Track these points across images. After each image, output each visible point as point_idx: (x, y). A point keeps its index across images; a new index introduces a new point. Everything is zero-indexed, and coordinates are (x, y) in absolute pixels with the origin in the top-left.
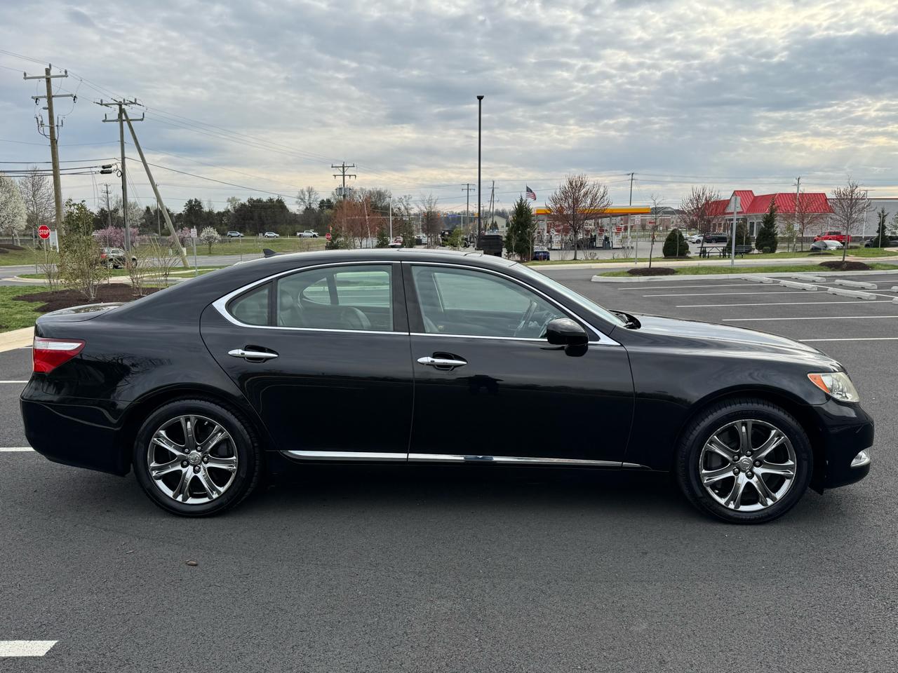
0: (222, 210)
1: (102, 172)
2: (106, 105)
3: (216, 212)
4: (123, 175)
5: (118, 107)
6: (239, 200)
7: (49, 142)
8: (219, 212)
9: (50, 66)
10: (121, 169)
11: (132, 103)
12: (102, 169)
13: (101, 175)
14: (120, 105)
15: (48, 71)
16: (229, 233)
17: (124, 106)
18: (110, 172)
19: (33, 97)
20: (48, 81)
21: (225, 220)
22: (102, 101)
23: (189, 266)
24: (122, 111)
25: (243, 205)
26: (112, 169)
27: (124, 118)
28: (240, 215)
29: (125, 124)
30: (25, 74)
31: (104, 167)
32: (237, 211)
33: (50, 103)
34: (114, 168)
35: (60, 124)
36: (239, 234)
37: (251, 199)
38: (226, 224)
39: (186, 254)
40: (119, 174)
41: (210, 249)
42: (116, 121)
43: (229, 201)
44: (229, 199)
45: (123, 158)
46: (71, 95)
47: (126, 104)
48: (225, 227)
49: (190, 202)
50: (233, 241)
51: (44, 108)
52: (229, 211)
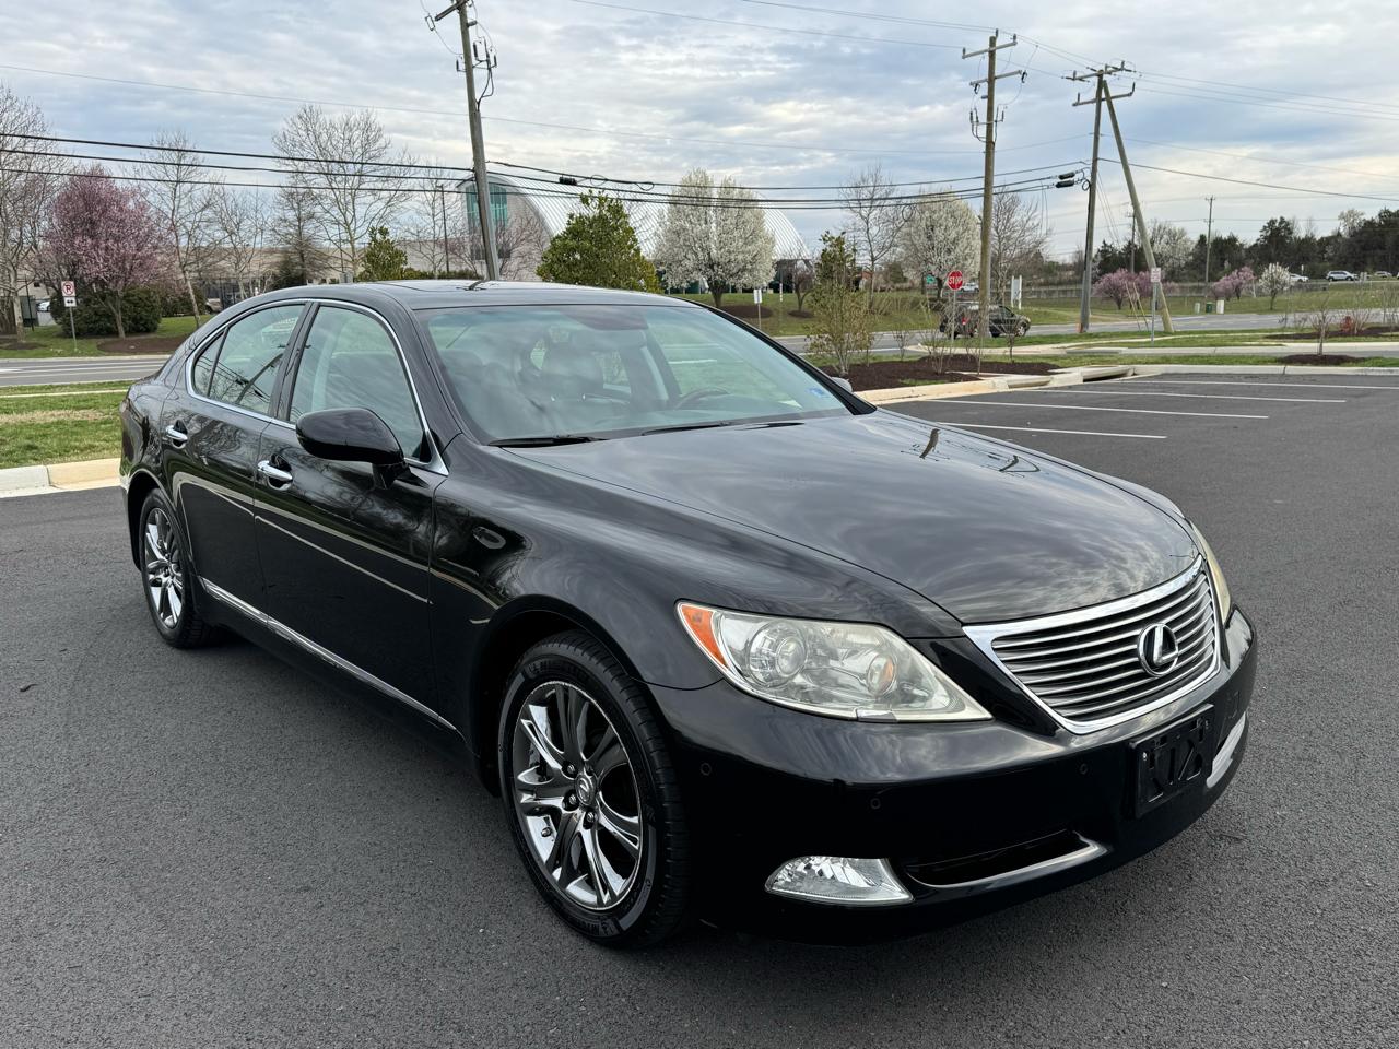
0: (1327, 233)
1: (1059, 185)
2: (1081, 79)
3: (1318, 238)
4: (1092, 187)
5: (1096, 79)
6: (1362, 214)
7: (983, 147)
8: (1322, 238)
9: (997, 32)
10: (1089, 179)
11: (1116, 69)
12: (1060, 181)
13: (1056, 189)
14: (1100, 76)
15: (993, 41)
16: (1330, 274)
17: (1105, 77)
18: (1070, 184)
19: (971, 84)
20: (992, 55)
21: (1330, 251)
22: (1075, 74)
23: (1173, 331)
24: (1102, 85)
25: (1370, 224)
26: (1075, 178)
27: (1103, 96)
28: (1359, 242)
29: (1104, 104)
30: (964, 51)
31: (1062, 177)
32: (1355, 234)
33: (991, 90)
34: (1078, 177)
35: (999, 118)
36: (1348, 274)
37: (1387, 211)
38: (1330, 259)
39: (1222, 311)
40: (1086, 186)
41: (1272, 303)
42: (1092, 102)
43: (1342, 217)
44: (1342, 214)
45: (1095, 160)
46: (1019, 72)
47: (1110, 73)
48: (1328, 264)
49: (1272, 222)
50: (1333, 288)
51: (983, 98)
52: (1339, 234)
